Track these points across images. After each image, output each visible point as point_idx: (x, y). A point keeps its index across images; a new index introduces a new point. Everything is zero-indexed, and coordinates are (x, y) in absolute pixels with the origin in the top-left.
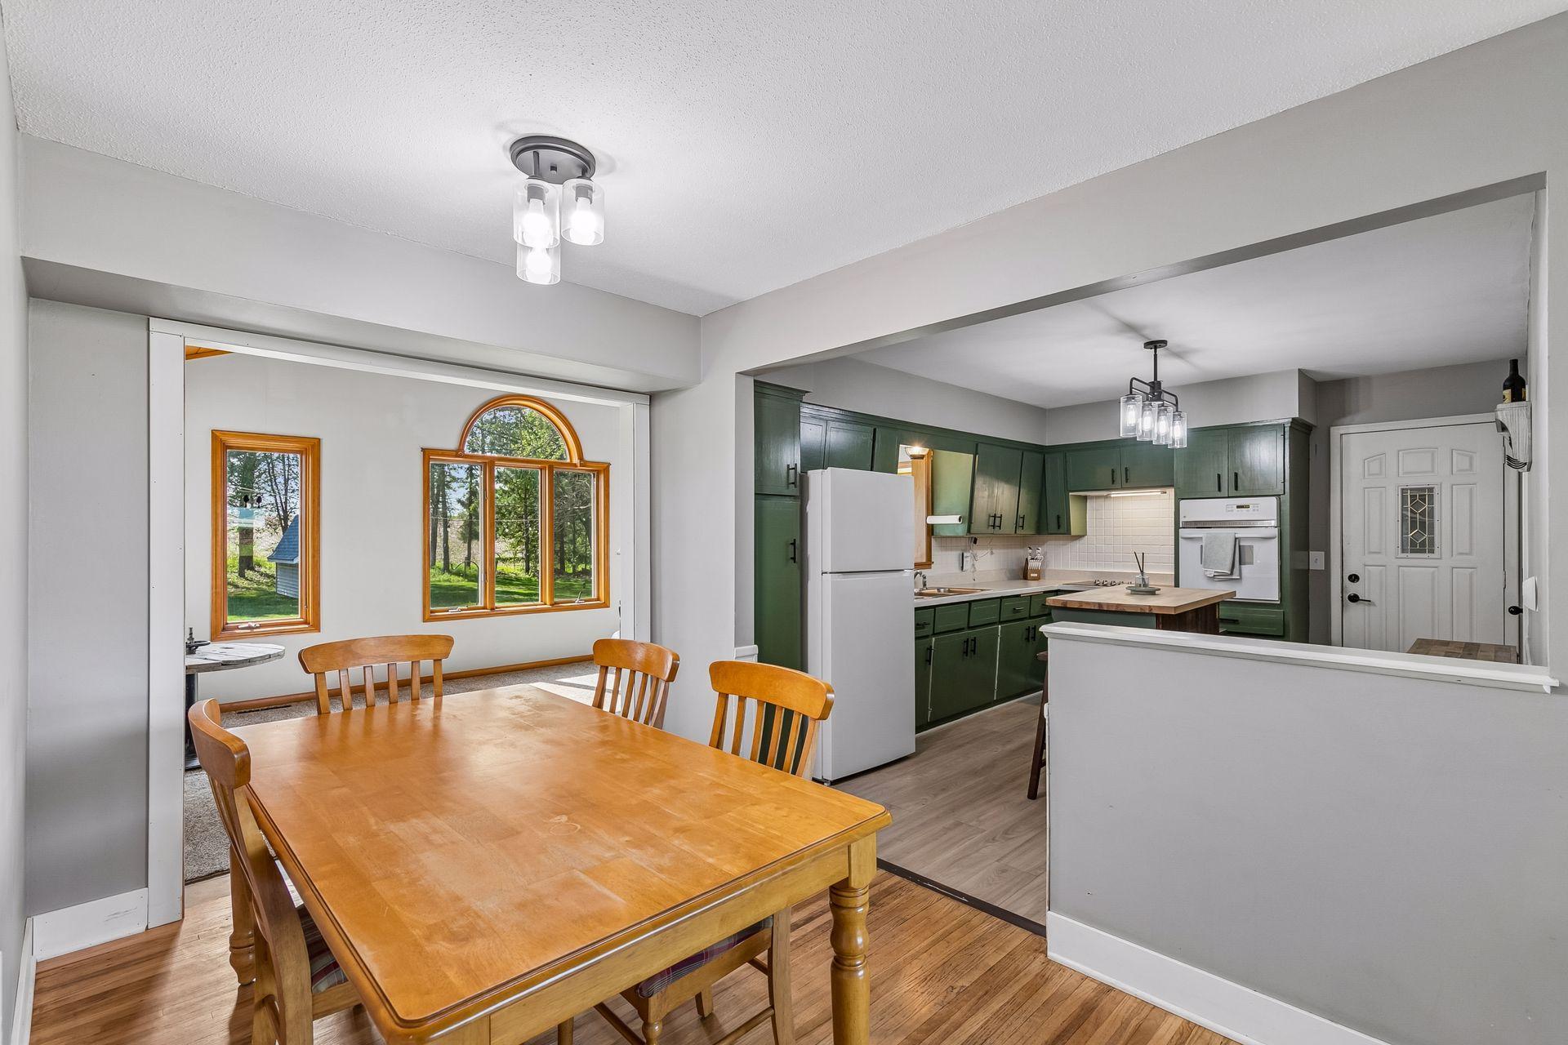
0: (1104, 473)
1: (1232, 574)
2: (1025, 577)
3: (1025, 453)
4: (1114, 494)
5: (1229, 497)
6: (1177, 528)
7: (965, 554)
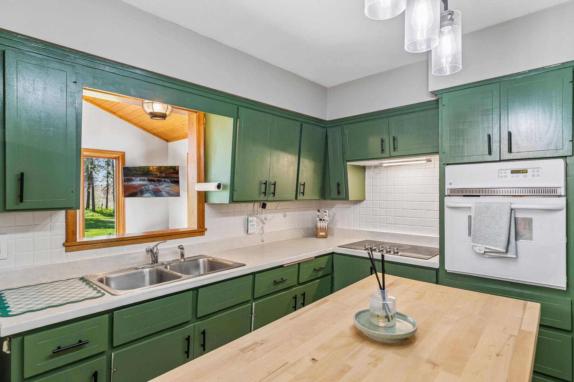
0: (374, 143)
1: (507, 251)
2: (315, 235)
3: (304, 125)
4: (386, 163)
5: (500, 161)
6: (442, 196)
7: (250, 219)
